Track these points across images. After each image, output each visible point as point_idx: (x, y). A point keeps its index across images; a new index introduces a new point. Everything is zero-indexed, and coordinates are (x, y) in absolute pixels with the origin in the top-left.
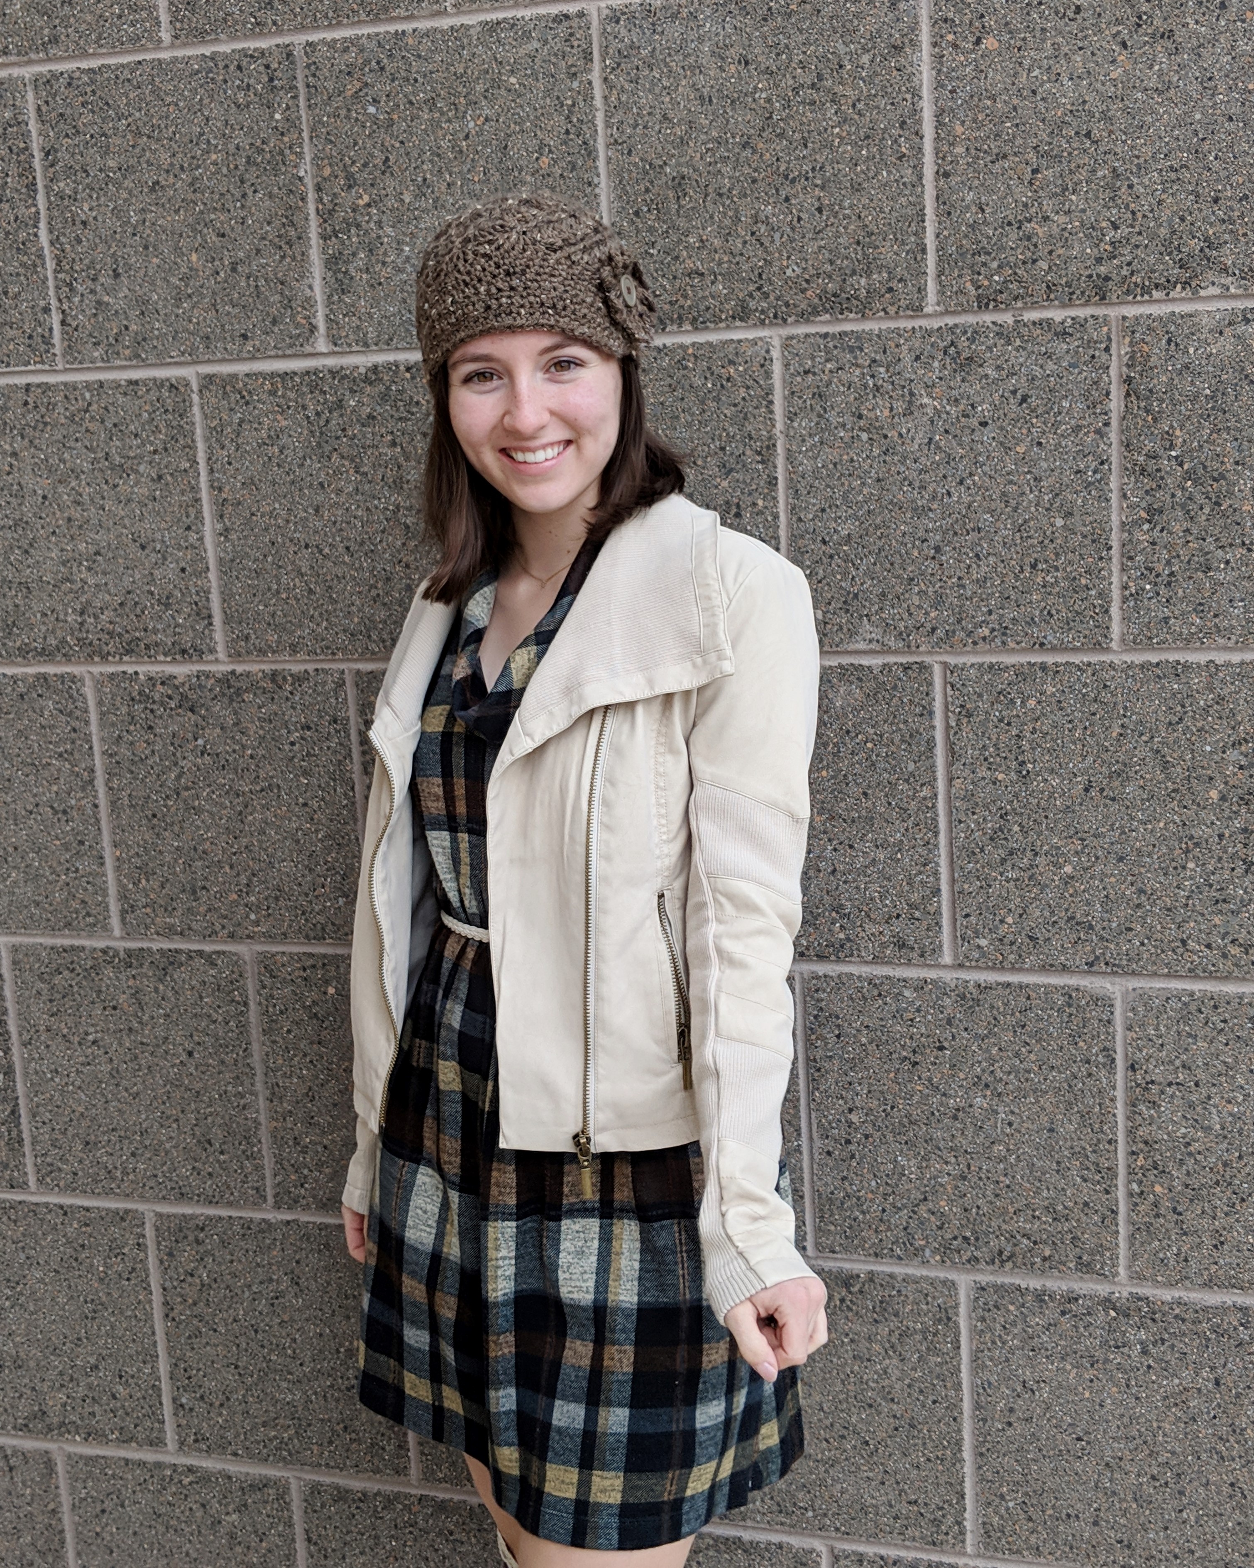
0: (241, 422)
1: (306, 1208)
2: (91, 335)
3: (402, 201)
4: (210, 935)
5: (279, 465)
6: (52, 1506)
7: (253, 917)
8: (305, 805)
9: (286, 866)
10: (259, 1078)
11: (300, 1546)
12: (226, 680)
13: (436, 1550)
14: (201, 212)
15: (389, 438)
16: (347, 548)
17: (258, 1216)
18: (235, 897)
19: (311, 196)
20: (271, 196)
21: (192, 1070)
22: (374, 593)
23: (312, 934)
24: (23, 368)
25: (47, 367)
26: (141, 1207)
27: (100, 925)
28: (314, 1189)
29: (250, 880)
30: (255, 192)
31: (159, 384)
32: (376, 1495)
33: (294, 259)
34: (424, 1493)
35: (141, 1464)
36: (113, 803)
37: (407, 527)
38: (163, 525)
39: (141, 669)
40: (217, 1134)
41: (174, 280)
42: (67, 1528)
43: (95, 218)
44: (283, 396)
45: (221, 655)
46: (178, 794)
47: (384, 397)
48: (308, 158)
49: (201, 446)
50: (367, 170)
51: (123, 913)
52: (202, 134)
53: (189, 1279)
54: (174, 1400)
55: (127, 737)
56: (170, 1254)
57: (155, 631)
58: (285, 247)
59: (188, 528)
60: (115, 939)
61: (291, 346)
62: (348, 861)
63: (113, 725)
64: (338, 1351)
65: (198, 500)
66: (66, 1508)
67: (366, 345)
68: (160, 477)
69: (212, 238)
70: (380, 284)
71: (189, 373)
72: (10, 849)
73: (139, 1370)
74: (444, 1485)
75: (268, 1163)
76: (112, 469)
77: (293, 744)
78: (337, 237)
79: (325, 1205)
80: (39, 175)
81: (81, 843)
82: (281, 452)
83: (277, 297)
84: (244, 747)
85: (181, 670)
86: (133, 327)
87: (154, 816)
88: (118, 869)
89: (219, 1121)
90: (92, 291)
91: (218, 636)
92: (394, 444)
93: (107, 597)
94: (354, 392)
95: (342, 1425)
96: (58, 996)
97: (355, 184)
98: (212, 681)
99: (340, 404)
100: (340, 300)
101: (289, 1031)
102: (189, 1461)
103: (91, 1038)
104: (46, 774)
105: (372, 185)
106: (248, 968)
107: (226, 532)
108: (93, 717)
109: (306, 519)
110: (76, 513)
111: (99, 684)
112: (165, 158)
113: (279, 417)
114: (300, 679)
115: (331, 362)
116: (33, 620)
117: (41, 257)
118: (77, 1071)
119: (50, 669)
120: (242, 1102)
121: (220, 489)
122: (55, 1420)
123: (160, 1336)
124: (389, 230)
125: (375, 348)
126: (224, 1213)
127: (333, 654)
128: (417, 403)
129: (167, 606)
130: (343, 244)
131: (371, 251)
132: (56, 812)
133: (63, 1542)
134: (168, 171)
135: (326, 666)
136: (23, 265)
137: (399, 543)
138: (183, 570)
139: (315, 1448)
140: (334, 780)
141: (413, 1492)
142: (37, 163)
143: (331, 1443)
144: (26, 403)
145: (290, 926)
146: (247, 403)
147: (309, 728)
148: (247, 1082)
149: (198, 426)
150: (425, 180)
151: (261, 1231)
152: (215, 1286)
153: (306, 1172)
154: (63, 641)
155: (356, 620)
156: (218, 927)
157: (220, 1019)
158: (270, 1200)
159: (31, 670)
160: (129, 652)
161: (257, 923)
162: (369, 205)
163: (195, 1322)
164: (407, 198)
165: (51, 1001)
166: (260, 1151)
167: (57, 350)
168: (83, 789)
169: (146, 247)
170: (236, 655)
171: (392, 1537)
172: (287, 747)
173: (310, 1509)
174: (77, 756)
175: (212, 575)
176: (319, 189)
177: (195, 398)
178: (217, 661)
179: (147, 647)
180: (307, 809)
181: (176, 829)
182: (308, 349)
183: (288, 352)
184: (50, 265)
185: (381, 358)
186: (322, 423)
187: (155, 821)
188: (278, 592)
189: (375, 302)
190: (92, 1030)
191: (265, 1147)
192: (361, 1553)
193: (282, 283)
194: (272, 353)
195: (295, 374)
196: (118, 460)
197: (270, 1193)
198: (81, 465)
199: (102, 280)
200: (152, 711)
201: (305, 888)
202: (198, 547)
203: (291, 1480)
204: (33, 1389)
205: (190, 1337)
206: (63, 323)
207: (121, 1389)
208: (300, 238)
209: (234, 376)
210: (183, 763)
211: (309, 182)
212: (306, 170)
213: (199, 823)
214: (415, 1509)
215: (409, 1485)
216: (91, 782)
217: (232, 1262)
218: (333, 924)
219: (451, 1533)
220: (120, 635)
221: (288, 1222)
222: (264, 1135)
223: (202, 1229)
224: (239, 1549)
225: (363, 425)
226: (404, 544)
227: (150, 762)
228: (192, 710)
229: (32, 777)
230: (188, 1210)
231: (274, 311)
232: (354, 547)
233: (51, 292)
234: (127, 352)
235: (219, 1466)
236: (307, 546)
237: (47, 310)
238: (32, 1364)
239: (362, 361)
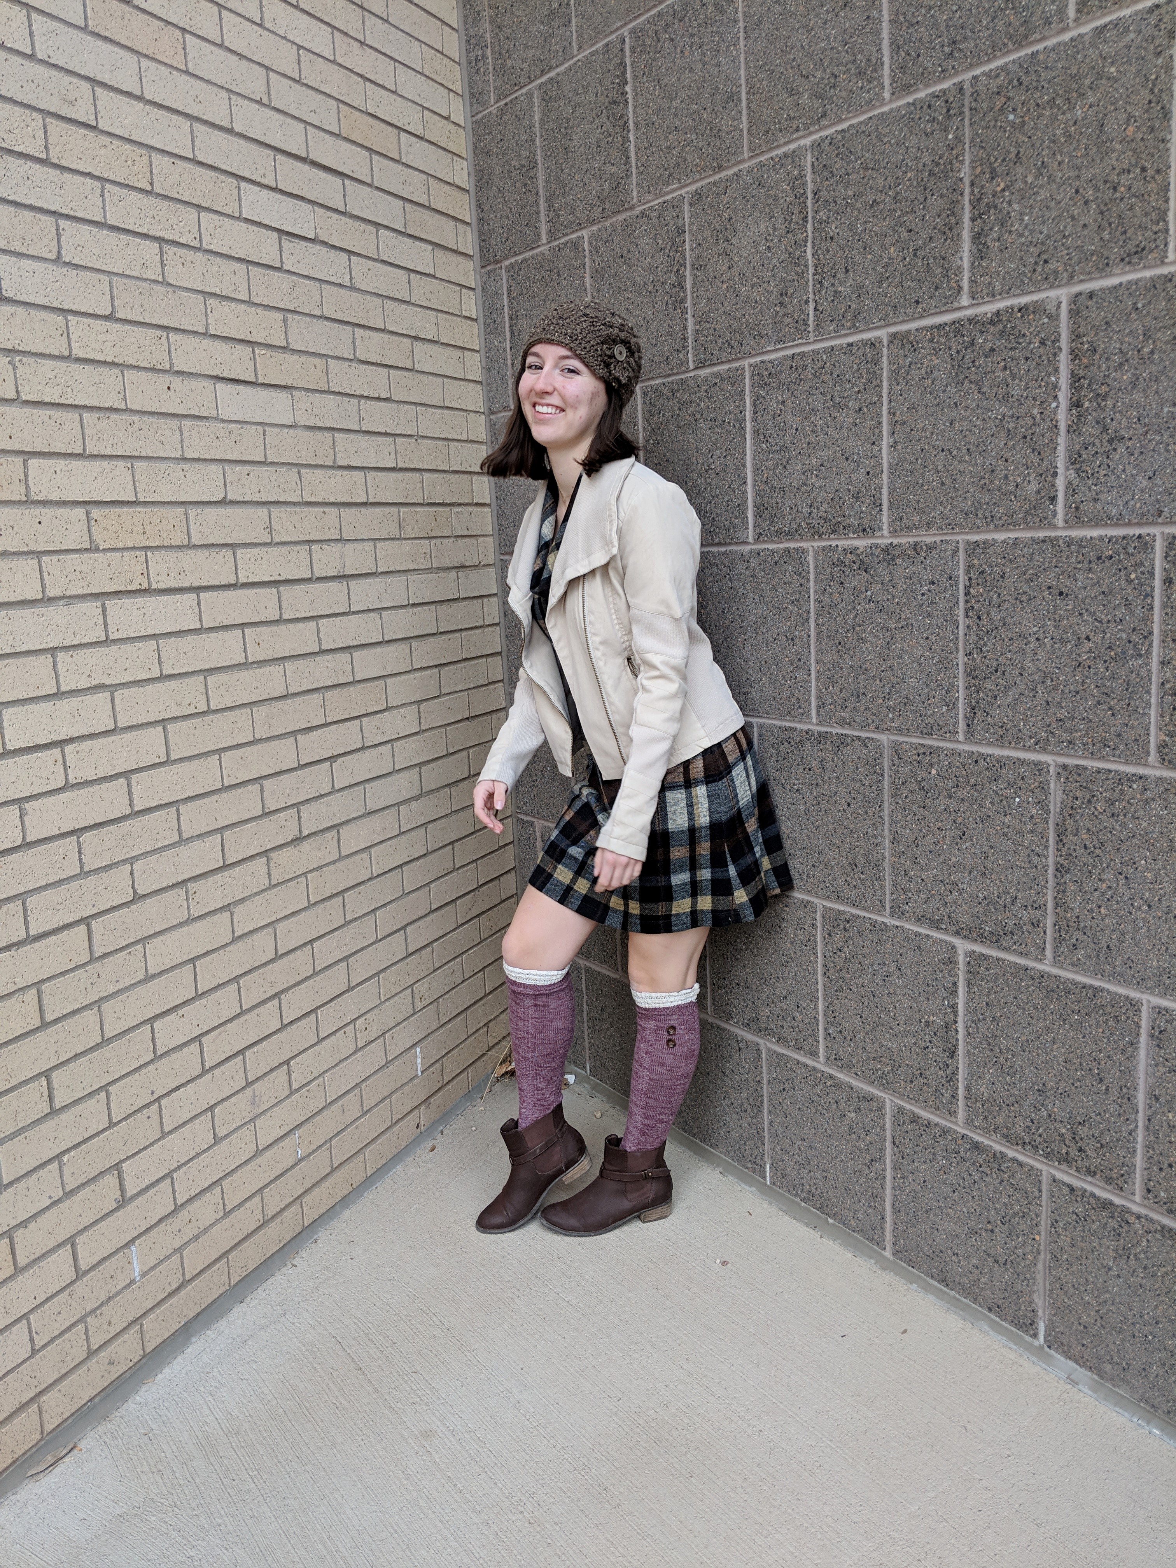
0: (911, 363)
1: (908, 920)
2: (829, 315)
3: (1026, 182)
4: (864, 727)
5: (930, 393)
6: (758, 1078)
7: (890, 716)
8: (927, 638)
9: (913, 682)
10: (887, 826)
11: (888, 1144)
12: (886, 550)
13: (970, 1175)
14: (899, 217)
15: (1002, 364)
16: (968, 450)
17: (880, 919)
18: (881, 701)
19: (967, 191)
20: (942, 196)
21: (849, 815)
22: (982, 482)
23: (925, 731)
24: (792, 344)
25: (804, 341)
26: (816, 901)
27: (805, 715)
28: (914, 907)
29: (890, 690)
30: (932, 195)
31: (864, 343)
32: (936, 1125)
33: (952, 239)
34: (966, 1133)
35: (806, 1066)
36: (818, 634)
37: (1009, 431)
38: (860, 443)
39: (840, 543)
40: (861, 860)
41: (879, 269)
42: (765, 1094)
43: (838, 234)
44: (937, 342)
45: (885, 532)
46: (854, 629)
47: (1002, 333)
48: (967, 163)
49: (885, 384)
50: (1005, 164)
51: (819, 707)
52: (903, 161)
53: (839, 953)
54: (826, 1029)
55: (829, 590)
56: (829, 934)
57: (849, 517)
58: (948, 232)
59: (874, 443)
60: (813, 724)
61: (946, 304)
62: (951, 680)
63: (822, 581)
64: (921, 1022)
65: (880, 423)
66: (765, 1082)
67: (993, 296)
68: (860, 409)
69: (904, 234)
70: (1006, 248)
71: (883, 334)
72: (763, 663)
73: (808, 1005)
74: (978, 1131)
75: (888, 885)
76: (834, 406)
77: (923, 595)
78: (981, 218)
79: (920, 920)
80: (809, 210)
81: (800, 660)
82: (933, 383)
83: (940, 270)
84: (893, 597)
85: (862, 543)
86: (854, 306)
87: (840, 643)
88: (817, 678)
89: (862, 852)
90: (833, 285)
91: (885, 519)
92: (1005, 368)
93: (825, 495)
94: (982, 332)
95: (919, 1072)
96: (781, 759)
97: (996, 176)
98: (879, 550)
99: (973, 343)
100: (979, 265)
101: (906, 797)
102: (831, 1072)
103: (796, 787)
104: (784, 614)
105: (1007, 174)
106: (886, 751)
107: (894, 446)
108: (812, 576)
109: (944, 430)
110: (812, 439)
111: (816, 554)
112: (880, 181)
113: (934, 358)
114: (931, 548)
115: (969, 312)
116: (785, 513)
117: (806, 266)
118: (788, 808)
119: (792, 545)
120: (876, 841)
121: (894, 414)
122: (763, 1025)
123: (820, 986)
124: (1016, 206)
125: (999, 297)
126: (862, 913)
127: (953, 529)
128: (1024, 335)
129: (857, 498)
130: (984, 222)
131: (1002, 224)
132: (788, 640)
133: (762, 1102)
134: (881, 191)
135: (948, 538)
136: (797, 273)
137: (1002, 443)
138: (868, 473)
139: (902, 1082)
140: (946, 621)
141: (959, 1130)
142: (809, 203)
143: (911, 1082)
144: (792, 367)
145: (912, 724)
146: (915, 350)
147: (934, 583)
148: (880, 828)
149: (885, 370)
150: (1043, 163)
151: (882, 930)
152: (853, 961)
153: (910, 894)
154: (800, 526)
155: (969, 503)
156: (870, 721)
157: (867, 783)
158: (888, 910)
159: (782, 546)
160: (834, 532)
161: (892, 720)
162: (1004, 190)
163: (840, 981)
164: (1030, 179)
165: (777, 761)
166: (884, 876)
167: (811, 329)
168: (803, 624)
169: (865, 248)
170: (894, 532)
171: (944, 1157)
172: (919, 597)
173: (896, 1123)
174: (801, 603)
175: (885, 476)
176: (972, 184)
177: (885, 350)
178: (883, 536)
179: (844, 528)
180: (928, 642)
181: (851, 652)
182: (956, 305)
183: (943, 309)
184: (811, 270)
185: (1001, 305)
186: (960, 358)
187: (840, 647)
188: (922, 485)
189: (1001, 264)
190: (797, 782)
191: (887, 873)
192: (925, 1162)
193: (944, 259)
194: (933, 311)
195: (946, 324)
196: (838, 399)
197: (888, 905)
198: (818, 406)
199: (838, 276)
200: (844, 572)
201: (923, 698)
202: (877, 457)
203: (887, 1100)
204: (753, 1003)
205: (836, 991)
206: (816, 309)
207: (798, 1014)
208: (957, 224)
209: (909, 332)
210: (858, 607)
211: (967, 181)
212: (965, 173)
213: (864, 649)
214: (960, 1142)
215: (956, 1123)
216: (808, 620)
217: (863, 947)
218: (938, 725)
219: (981, 1166)
220: (830, 520)
221: (897, 927)
222: (886, 864)
223: (848, 922)
224: (854, 1136)
225: (986, 357)
226: (1005, 444)
227: (840, 607)
228: (866, 571)
229: (777, 616)
230: (842, 908)
231: (937, 280)
232: (973, 448)
233: (810, 290)
234: (849, 324)
235: (847, 1079)
236: (943, 451)
237: (807, 302)
238: (754, 988)
239: (989, 309)
